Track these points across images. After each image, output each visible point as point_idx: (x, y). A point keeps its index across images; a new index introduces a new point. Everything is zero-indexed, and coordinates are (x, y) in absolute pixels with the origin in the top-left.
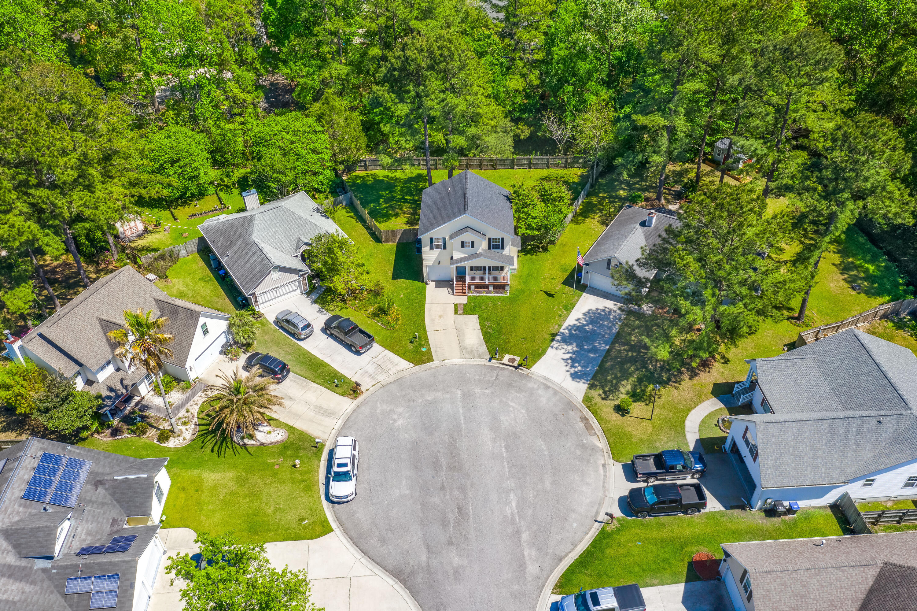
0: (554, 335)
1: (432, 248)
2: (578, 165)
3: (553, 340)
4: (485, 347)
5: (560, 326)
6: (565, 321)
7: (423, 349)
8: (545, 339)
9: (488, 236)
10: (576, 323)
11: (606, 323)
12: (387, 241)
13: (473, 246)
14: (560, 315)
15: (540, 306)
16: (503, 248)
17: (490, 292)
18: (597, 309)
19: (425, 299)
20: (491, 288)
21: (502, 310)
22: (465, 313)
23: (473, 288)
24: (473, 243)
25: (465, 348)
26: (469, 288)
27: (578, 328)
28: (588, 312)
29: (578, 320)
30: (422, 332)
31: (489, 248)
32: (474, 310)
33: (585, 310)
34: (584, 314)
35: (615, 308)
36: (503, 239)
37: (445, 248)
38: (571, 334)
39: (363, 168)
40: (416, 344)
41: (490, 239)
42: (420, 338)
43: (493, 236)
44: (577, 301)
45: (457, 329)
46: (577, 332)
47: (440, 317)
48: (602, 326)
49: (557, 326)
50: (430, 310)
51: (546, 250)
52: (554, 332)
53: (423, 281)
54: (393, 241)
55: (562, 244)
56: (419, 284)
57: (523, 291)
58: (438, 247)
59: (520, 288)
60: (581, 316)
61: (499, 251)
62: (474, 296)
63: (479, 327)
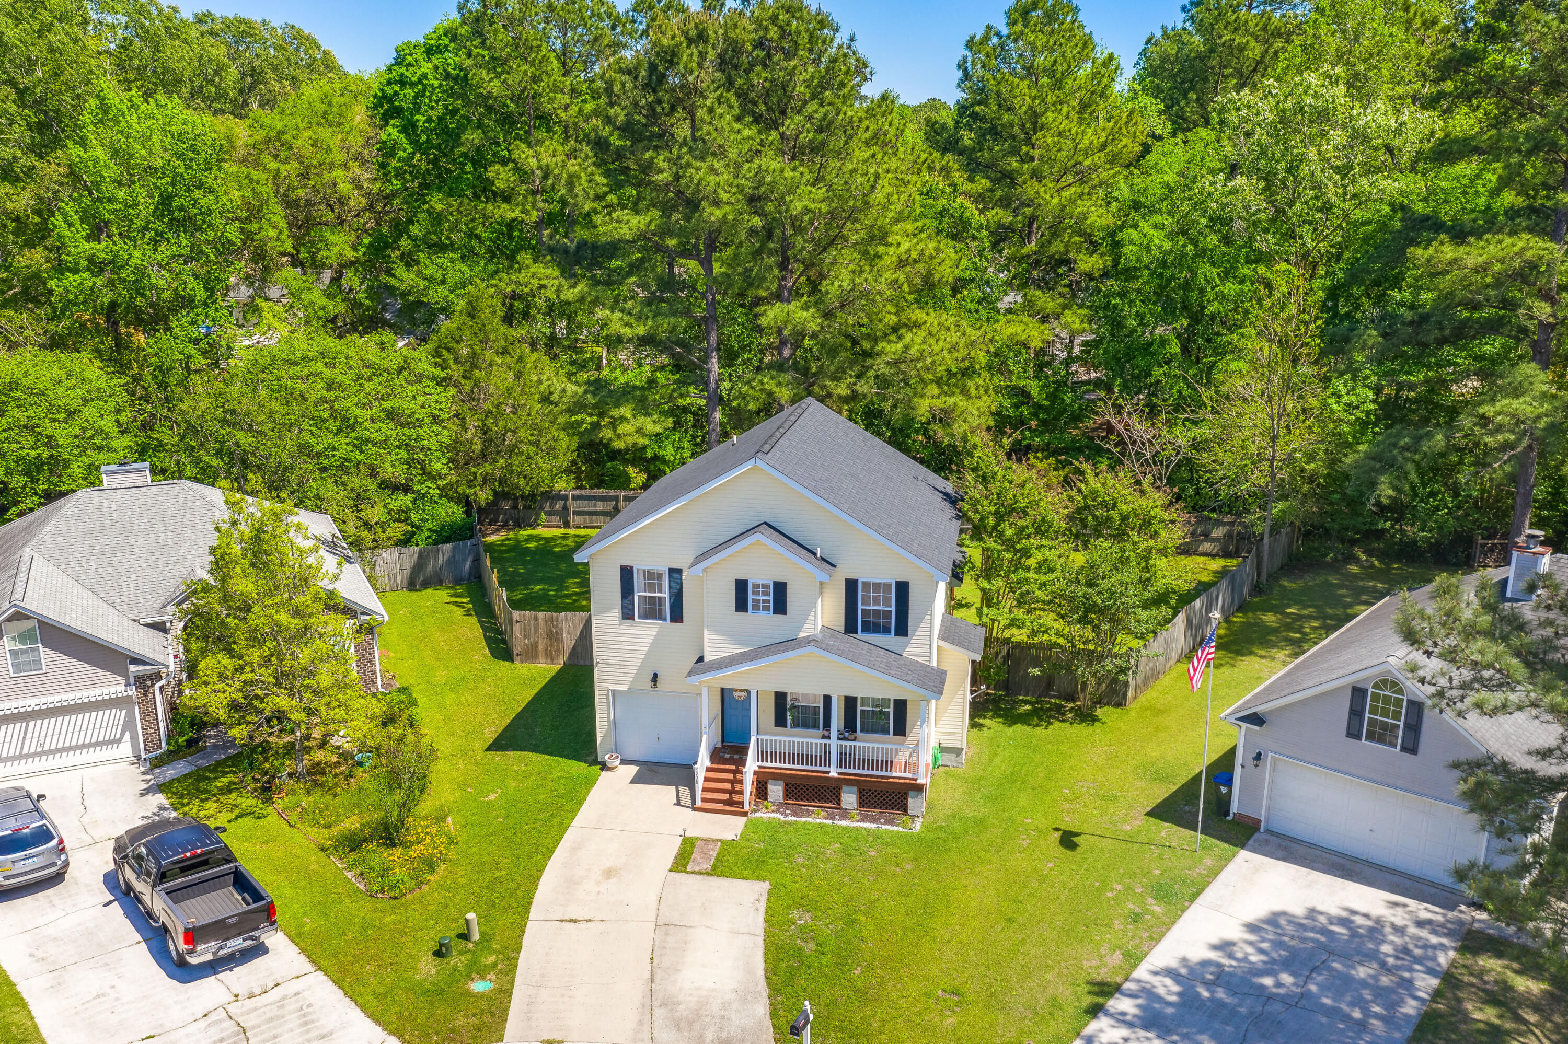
0: (1107, 989)
1: (627, 615)
2: (1207, 546)
3: (1095, 1011)
4: (761, 1009)
5: (1134, 959)
6: (1156, 939)
7: (479, 986)
8: (1054, 1003)
9: (846, 570)
10: (1214, 955)
11: (1362, 972)
12: (530, 655)
13: (780, 607)
14: (1136, 918)
15: (1043, 879)
16: (902, 630)
17: (845, 815)
18: (1312, 913)
19: (574, 812)
20: (849, 799)
21: (879, 874)
22: (720, 869)
23: (776, 791)
24: (780, 589)
25: (669, 1003)
26: (761, 792)
27: (1221, 977)
28: (1273, 920)
29: (1225, 946)
30: (504, 920)
31: (850, 627)
32: (761, 862)
33: (1257, 910)
34: (1252, 928)
35: (1398, 917)
36: (903, 588)
37: (677, 616)
38: (1188, 1000)
39: (556, 520)
40: (457, 961)
41: (851, 586)
42: (486, 938)
43: (864, 575)
44: (1214, 873)
45: (663, 926)
46: (1221, 994)
47: (609, 873)
48: (1343, 984)
49: (1117, 958)
50: (576, 848)
51: (1087, 717)
52: (1104, 974)
53: (595, 762)
54: (552, 660)
55: (1149, 708)
56: (577, 768)
57: (981, 824)
58: (652, 611)
59: (969, 812)
60: (1235, 933)
61: (889, 640)
62: (771, 821)
63: (760, 931)
